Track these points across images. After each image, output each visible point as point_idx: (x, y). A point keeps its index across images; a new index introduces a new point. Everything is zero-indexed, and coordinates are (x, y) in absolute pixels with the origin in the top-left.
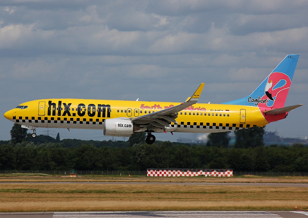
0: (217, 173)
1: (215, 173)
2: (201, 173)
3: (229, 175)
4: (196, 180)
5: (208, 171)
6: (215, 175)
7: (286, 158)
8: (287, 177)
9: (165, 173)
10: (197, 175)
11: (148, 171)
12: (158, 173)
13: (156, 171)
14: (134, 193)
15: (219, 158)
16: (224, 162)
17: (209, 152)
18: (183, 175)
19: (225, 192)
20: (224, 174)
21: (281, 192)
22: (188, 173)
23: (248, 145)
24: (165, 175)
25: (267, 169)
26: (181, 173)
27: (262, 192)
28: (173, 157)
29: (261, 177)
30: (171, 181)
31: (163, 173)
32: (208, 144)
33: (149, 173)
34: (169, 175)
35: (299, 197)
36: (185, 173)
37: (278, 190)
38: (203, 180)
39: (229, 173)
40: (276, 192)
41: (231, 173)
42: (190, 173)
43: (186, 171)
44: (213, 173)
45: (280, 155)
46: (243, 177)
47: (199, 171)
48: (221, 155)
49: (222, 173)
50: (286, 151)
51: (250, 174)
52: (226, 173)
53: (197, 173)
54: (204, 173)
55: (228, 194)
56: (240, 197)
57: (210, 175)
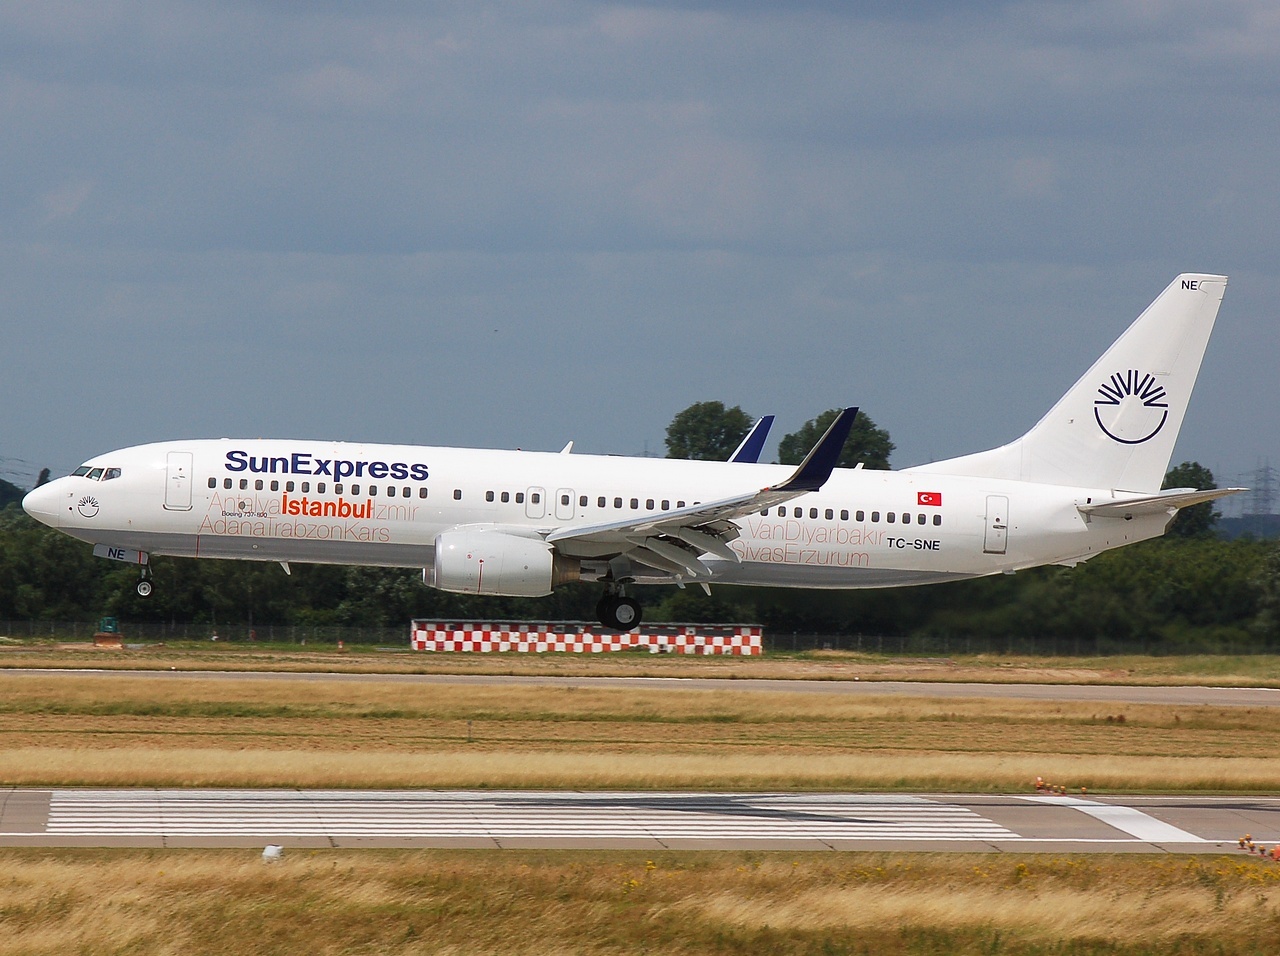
0: (700, 640)
1: (690, 641)
2: (635, 639)
3: (746, 650)
4: (611, 668)
5: (662, 631)
6: (690, 649)
8: (981, 657)
9: (486, 637)
10: (616, 647)
11: (414, 627)
12: (459, 636)
13: (447, 628)
14: (365, 716)
18: (560, 647)
19: (734, 720)
20: (728, 643)
21: (962, 719)
22: (579, 640)
24: (486, 648)
25: (901, 625)
26: (551, 638)
27: (888, 718)
29: (877, 657)
30: (515, 671)
31: (477, 637)
33: (420, 636)
34: (505, 648)
35: (1036, 742)
36: (570, 639)
37: (949, 710)
38: (641, 669)
39: (746, 641)
40: (944, 718)
41: (756, 641)
42: (588, 638)
43: (571, 630)
44: (681, 640)
46: (806, 658)
47: (625, 630)
49: (719, 641)
51: (834, 648)
52: (736, 641)
53: (616, 641)
54: (644, 640)
55: (748, 727)
56: (800, 739)
57: (670, 648)
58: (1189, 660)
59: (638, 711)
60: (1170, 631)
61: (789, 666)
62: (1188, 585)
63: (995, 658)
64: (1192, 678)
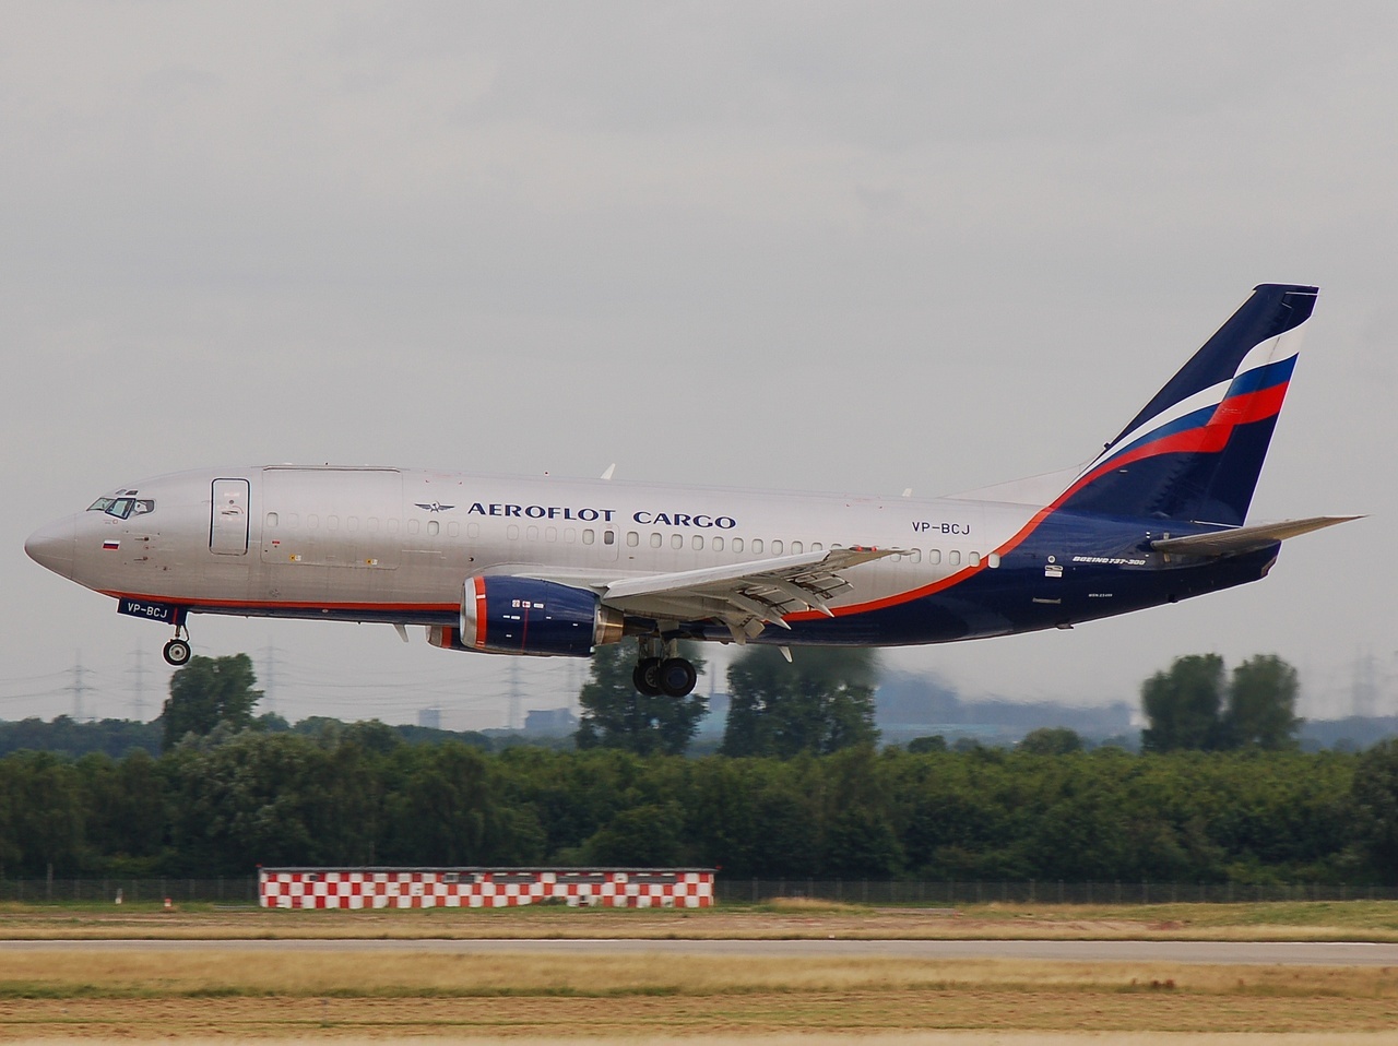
0: (633, 889)
1: (620, 889)
2: (548, 888)
3: (692, 902)
4: (519, 927)
5: (584, 877)
6: (619, 901)
7: (989, 808)
8: (995, 906)
9: (356, 889)
10: (524, 900)
11: (264, 879)
12: (320, 888)
13: (305, 878)
14: (192, 994)
15: (642, 809)
16: (670, 832)
17: (585, 779)
18: (453, 901)
19: (671, 991)
20: (668, 892)
21: (963, 986)
22: (477, 890)
23: (795, 738)
24: (356, 903)
25: (892, 867)
26: (441, 889)
27: (870, 987)
28: (398, 802)
29: (859, 908)
30: (392, 932)
31: (344, 889)
32: (584, 737)
33: (272, 889)
34: (379, 902)
35: (1058, 1014)
36: (465, 889)
37: (947, 976)
38: (556, 929)
39: (692, 889)
40: (941, 986)
41: (705, 889)
42: (489, 889)
43: (467, 878)
44: (608, 889)
45: (958, 791)
46: (768, 910)
47: (536, 877)
48: (651, 794)
49: (656, 890)
50: (991, 770)
51: (806, 895)
52: (680, 889)
53: (524, 891)
54: (560, 890)
55: (691, 1001)
56: (752, 1016)
57: (592, 900)
58: (1261, 907)
59: (546, 983)
60: (1236, 869)
61: (746, 922)
62: (1258, 811)
63: (1012, 908)
64: (1263, 930)
